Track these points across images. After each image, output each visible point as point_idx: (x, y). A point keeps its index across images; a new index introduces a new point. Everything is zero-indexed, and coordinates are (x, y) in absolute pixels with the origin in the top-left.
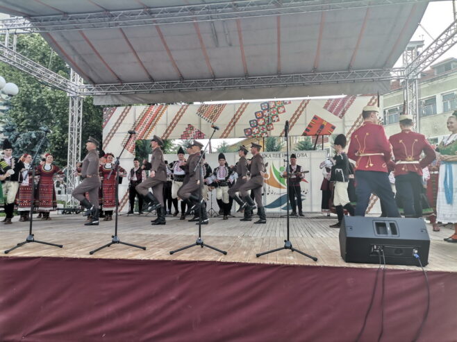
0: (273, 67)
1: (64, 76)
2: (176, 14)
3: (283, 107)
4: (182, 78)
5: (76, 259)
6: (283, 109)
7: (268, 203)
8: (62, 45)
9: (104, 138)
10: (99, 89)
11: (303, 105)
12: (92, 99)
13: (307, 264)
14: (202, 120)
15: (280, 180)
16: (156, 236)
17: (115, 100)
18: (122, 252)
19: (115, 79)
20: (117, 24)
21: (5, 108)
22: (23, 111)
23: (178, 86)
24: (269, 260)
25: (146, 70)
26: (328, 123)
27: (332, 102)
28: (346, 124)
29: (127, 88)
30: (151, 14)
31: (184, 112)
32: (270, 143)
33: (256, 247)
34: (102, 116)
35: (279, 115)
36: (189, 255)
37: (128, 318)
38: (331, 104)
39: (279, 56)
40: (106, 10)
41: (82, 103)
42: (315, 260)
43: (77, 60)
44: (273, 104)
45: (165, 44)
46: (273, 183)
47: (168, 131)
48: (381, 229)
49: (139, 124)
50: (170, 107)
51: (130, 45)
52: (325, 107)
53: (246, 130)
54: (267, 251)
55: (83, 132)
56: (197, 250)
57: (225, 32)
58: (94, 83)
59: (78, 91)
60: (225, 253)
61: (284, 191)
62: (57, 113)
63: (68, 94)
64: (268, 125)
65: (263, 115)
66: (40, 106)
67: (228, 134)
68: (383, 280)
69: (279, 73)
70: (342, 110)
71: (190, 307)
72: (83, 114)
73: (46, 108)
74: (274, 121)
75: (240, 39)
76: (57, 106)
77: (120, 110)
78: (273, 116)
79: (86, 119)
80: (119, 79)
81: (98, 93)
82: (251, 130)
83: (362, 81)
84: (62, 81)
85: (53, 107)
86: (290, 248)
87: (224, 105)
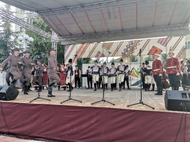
0: (134, 26)
1: (50, 34)
2: (93, 6)
3: (139, 43)
4: (95, 32)
5: (56, 105)
6: (139, 44)
7: (132, 84)
8: (49, 22)
9: (65, 58)
10: (63, 38)
11: (148, 42)
12: (60, 42)
13: (150, 110)
14: (104, 49)
15: (137, 74)
16: (86, 97)
17: (69, 42)
18: (73, 103)
19: (69, 34)
20: (70, 12)
21: (28, 47)
22: (35, 48)
23: (94, 36)
24: (133, 108)
25: (81, 30)
26: (159, 49)
27: (161, 40)
28: (168, 49)
29: (74, 37)
30: (83, 7)
31: (96, 46)
32: (133, 58)
33: (127, 102)
34: (64, 49)
35: (137, 46)
36: (99, 105)
37: (75, 129)
38: (161, 41)
39: (137, 21)
40: (66, 7)
41: (57, 44)
42: (154, 109)
43: (55, 27)
44: (134, 41)
45: (89, 19)
46: (134, 75)
47: (90, 54)
48: (184, 96)
49: (79, 52)
50: (91, 44)
51: (75, 20)
52: (158, 42)
53: (122, 53)
54: (132, 104)
55: (57, 55)
56: (102, 103)
57: (113, 12)
58: (61, 36)
59: (55, 39)
60: (114, 105)
61: (139, 78)
62: (48, 48)
63: (51, 41)
64: (132, 50)
65: (130, 46)
66: (41, 46)
67: (114, 55)
68: (185, 118)
69: (137, 28)
70: (166, 43)
71: (100, 126)
72: (57, 49)
73: (43, 46)
74: (135, 49)
75: (120, 15)
76: (47, 45)
77: (71, 46)
78: (134, 47)
79: (58, 50)
80: (71, 34)
81: (62, 40)
82: (125, 53)
83: (175, 30)
84: (49, 36)
85: (46, 46)
86: (142, 103)
87: (113, 43)
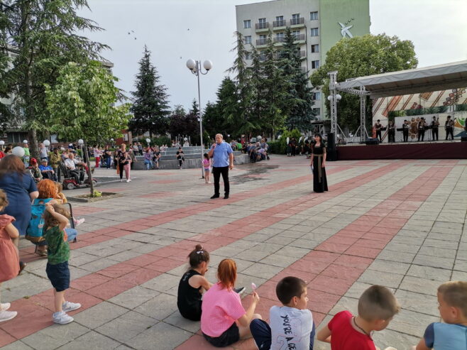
31: (411, 98)
46: (458, 126)
47: (404, 106)
49: (390, 104)
53: (444, 103)
64: (456, 99)
65: (453, 95)
67: (435, 105)
77: (380, 99)
78: (459, 95)
82: (447, 102)
